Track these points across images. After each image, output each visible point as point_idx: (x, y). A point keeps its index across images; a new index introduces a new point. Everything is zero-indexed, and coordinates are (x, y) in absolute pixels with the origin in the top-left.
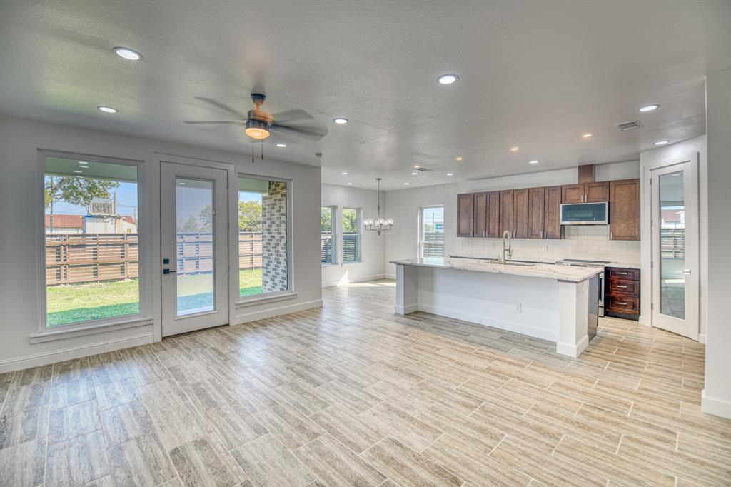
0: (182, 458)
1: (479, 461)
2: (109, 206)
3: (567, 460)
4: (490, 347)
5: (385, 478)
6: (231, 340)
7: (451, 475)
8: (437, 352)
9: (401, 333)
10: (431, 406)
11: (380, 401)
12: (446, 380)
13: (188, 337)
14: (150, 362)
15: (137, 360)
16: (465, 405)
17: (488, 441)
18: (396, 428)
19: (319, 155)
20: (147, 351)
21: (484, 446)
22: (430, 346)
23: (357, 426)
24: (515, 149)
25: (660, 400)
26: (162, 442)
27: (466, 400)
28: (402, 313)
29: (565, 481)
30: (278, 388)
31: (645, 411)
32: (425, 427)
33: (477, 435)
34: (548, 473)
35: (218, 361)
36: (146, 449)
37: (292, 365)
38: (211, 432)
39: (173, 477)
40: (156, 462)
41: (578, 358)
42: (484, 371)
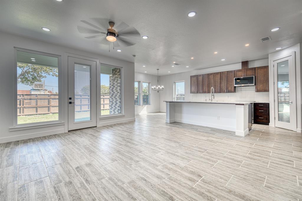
0: (81, 170)
1: (208, 169)
2: (42, 85)
3: (247, 169)
4: (207, 133)
5: (170, 175)
6: (98, 131)
7: (197, 174)
8: (185, 135)
9: (170, 129)
10: (185, 151)
11: (164, 150)
12: (190, 143)
13: (79, 131)
14: (64, 139)
15: (58, 138)
16: (199, 151)
17: (212, 163)
18: (172, 159)
19: (134, 56)
20: (62, 136)
21: (210, 164)
22: (181, 133)
23: (155, 158)
24: (216, 53)
25: (283, 150)
26: (72, 165)
27: (200, 150)
28: (169, 122)
29: (247, 176)
30: (120, 146)
31: (278, 154)
32: (184, 158)
33: (207, 161)
34: (239, 174)
35: (94, 138)
36: (65, 167)
37: (125, 139)
38: (93, 161)
39: (77, 176)
40: (70, 172)
41: (245, 136)
42: (206, 140)
